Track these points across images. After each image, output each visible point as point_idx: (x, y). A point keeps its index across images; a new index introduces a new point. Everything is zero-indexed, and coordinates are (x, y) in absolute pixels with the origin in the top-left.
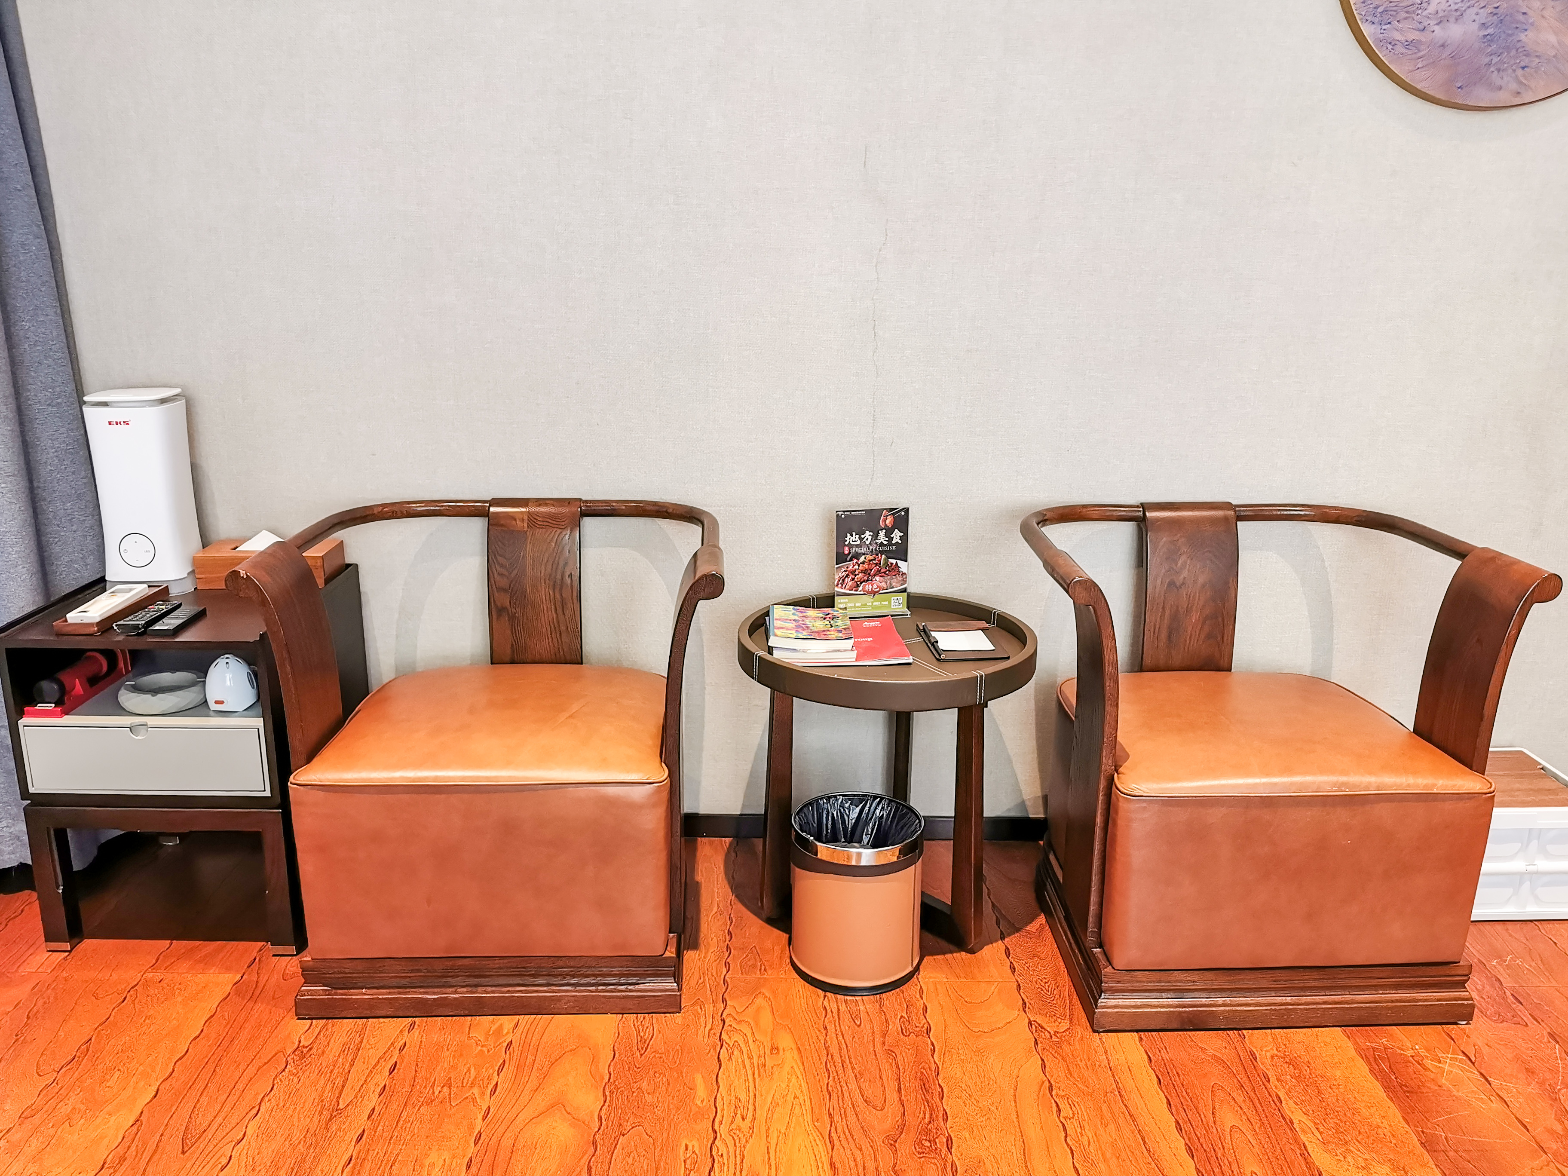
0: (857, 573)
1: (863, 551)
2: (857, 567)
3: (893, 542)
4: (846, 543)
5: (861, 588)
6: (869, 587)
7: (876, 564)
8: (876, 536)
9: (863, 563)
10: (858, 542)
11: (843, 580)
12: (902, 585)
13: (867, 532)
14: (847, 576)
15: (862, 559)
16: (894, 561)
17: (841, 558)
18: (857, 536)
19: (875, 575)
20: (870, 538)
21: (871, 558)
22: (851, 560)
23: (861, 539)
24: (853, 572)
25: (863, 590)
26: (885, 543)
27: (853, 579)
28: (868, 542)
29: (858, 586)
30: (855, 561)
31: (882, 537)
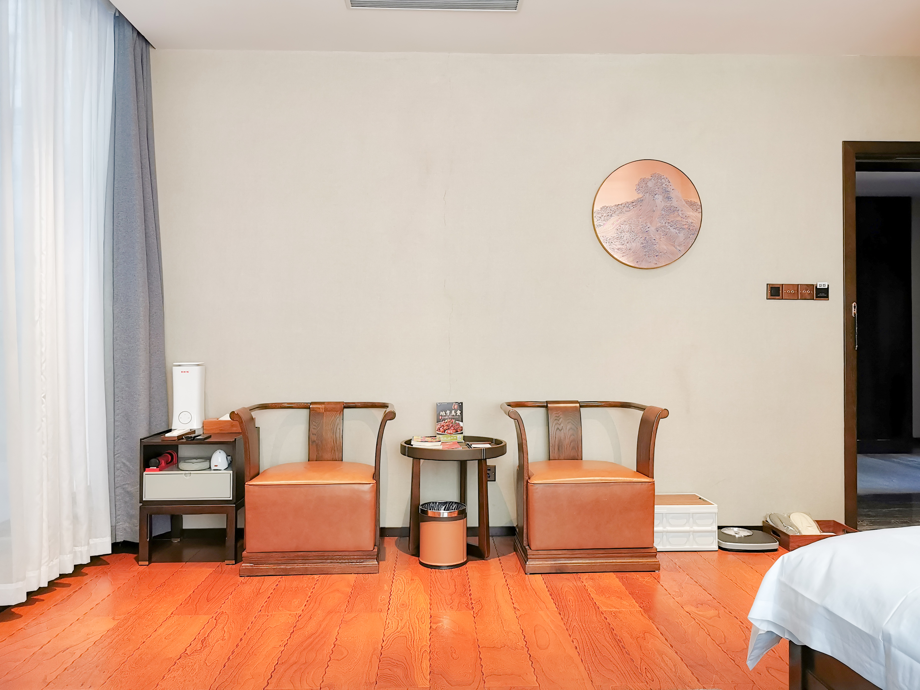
0: (444, 426)
1: (446, 418)
2: (444, 424)
3: (458, 415)
4: (440, 415)
5: (446, 432)
6: (449, 431)
7: (451, 423)
8: (451, 413)
9: (447, 422)
10: (445, 415)
11: (439, 429)
12: (461, 431)
13: (448, 411)
14: (441, 427)
15: (446, 421)
16: (458, 422)
17: (438, 421)
18: (444, 412)
19: (451, 427)
20: (449, 413)
21: (450, 420)
22: (442, 421)
23: (446, 413)
24: (443, 426)
25: (447, 433)
26: (455, 415)
27: (443, 428)
28: (448, 415)
29: (445, 431)
30: (444, 421)
31: (453, 413)
